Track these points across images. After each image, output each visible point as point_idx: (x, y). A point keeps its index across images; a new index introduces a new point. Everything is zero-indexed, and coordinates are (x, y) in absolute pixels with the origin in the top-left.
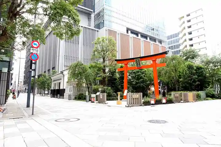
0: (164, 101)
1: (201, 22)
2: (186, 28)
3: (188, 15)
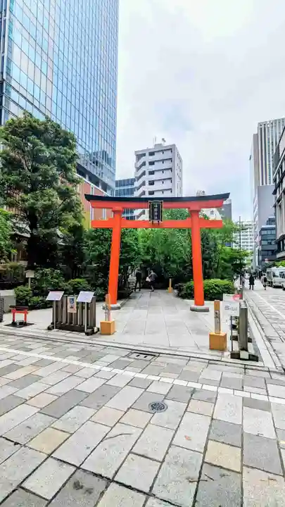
1: (168, 169)
2: (147, 173)
3: (152, 154)
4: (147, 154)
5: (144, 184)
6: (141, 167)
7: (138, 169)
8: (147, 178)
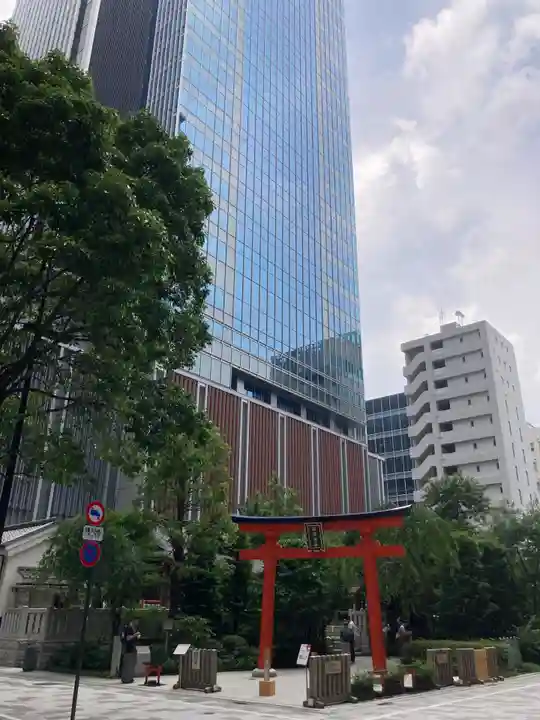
0: (408, 682)
1: (477, 373)
2: (431, 385)
3: (437, 344)
4: (427, 347)
5: (426, 408)
6: (416, 373)
7: (411, 378)
8: (434, 395)
